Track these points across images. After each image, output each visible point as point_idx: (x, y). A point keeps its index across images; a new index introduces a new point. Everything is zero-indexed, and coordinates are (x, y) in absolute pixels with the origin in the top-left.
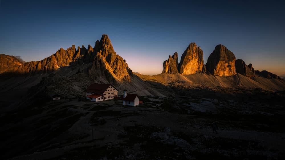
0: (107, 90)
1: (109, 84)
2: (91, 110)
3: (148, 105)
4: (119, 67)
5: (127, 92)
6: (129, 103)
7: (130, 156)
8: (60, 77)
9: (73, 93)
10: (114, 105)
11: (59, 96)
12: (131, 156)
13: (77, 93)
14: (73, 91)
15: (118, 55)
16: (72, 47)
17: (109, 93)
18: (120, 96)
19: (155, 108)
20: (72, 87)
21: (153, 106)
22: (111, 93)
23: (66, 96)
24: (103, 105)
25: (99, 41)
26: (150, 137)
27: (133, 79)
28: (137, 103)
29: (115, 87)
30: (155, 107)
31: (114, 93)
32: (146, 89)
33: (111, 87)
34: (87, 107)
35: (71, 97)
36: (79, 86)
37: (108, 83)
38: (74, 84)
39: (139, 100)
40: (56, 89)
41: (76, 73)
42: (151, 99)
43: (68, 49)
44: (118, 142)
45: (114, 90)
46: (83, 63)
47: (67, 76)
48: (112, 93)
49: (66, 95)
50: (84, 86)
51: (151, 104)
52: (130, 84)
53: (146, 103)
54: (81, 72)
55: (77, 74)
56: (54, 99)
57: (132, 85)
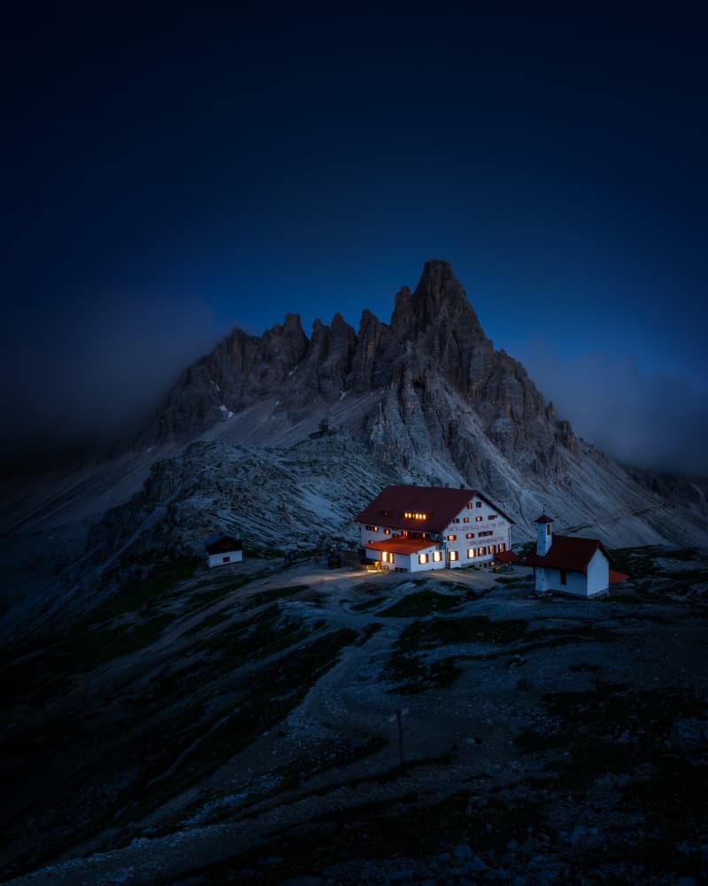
0: (461, 516)
1: (467, 487)
2: (391, 612)
3: (651, 591)
4: (508, 407)
5: (554, 526)
6: (563, 582)
7: (579, 831)
8: (236, 456)
9: (301, 528)
10: (493, 589)
11: (234, 545)
12: (584, 833)
13: (318, 527)
14: (298, 520)
15: (501, 355)
16: (286, 324)
17: (470, 532)
18: (520, 549)
19: (683, 603)
20: (298, 499)
21: (675, 597)
22: (480, 535)
23: (267, 543)
24: (444, 591)
25: (412, 292)
26: (667, 742)
27: (579, 465)
28: (598, 578)
29: (495, 503)
30: (680, 598)
31: (491, 533)
32: (640, 513)
33: (479, 505)
34: (372, 597)
35: (295, 548)
36: (326, 496)
37: (462, 486)
38: (304, 487)
39: (610, 568)
40: (219, 513)
41: (313, 436)
42: (661, 562)
43: (267, 334)
44: (516, 772)
45: (491, 517)
46: (344, 395)
47: (269, 450)
48: (485, 534)
49: (270, 536)
50: (354, 494)
51: (664, 586)
52: (566, 490)
53: (640, 581)
54: (332, 433)
55: (315, 441)
56: (216, 560)
57: (573, 495)
